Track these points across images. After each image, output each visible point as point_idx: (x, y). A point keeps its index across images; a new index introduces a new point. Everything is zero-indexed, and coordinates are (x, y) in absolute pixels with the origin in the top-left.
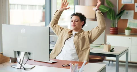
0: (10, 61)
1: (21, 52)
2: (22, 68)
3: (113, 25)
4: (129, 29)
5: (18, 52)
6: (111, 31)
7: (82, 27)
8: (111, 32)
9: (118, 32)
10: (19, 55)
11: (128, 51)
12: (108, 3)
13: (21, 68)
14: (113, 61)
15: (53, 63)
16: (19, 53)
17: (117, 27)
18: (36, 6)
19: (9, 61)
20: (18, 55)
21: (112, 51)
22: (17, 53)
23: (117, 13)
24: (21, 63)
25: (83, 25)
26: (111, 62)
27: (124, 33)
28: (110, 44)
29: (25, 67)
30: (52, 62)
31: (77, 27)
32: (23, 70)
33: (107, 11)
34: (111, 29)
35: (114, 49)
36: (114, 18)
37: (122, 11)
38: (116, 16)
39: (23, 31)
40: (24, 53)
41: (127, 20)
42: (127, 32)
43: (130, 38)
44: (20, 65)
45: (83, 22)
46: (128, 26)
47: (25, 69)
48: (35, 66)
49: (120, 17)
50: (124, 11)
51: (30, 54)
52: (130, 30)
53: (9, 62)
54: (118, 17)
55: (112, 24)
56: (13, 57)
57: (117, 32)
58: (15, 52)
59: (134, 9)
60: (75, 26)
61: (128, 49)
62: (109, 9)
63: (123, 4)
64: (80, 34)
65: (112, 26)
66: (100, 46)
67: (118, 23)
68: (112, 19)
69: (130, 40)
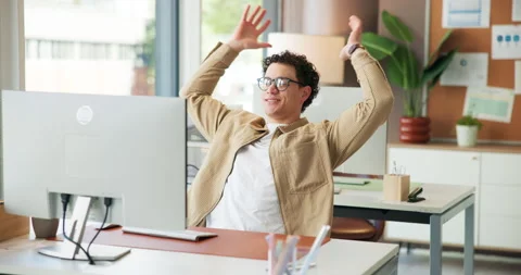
0: (32, 234)
1: (77, 196)
2: (81, 255)
3: (412, 108)
4: (469, 122)
5: (63, 195)
6: (403, 129)
7: (303, 110)
8: (403, 133)
9: (431, 134)
10: (68, 207)
11: (474, 200)
12: (390, 26)
13: (77, 257)
14: (410, 245)
15: (201, 239)
16: (67, 199)
17: (424, 114)
18: (107, 45)
19: (28, 232)
20: (65, 209)
21: (413, 198)
22: (60, 200)
23: (426, 63)
24: (76, 239)
25: (308, 102)
26: (404, 251)
27: (453, 140)
28: (407, 174)
29: (91, 254)
30: (194, 238)
31: (284, 105)
32: (86, 265)
33: (389, 57)
34: (403, 125)
35: (421, 190)
36: (416, 82)
37: (445, 54)
38: (421, 75)
39: (84, 115)
40: (89, 199)
41: (462, 90)
42: (463, 133)
43: (475, 158)
44: (75, 246)
45: (307, 89)
46: (466, 112)
47: (92, 261)
48: (129, 252)
49: (437, 79)
50: (451, 53)
51: (109, 202)
52: (474, 129)
53: (27, 238)
54: (430, 78)
55: (406, 106)
56: (45, 215)
57: (426, 133)
58: (52, 196)
59: (487, 49)
60: (279, 100)
61: (472, 195)
62: (395, 48)
63: (446, 30)
64: (296, 132)
65: (409, 113)
66: (366, 183)
67: (428, 100)
68: (406, 87)
69: (477, 162)
